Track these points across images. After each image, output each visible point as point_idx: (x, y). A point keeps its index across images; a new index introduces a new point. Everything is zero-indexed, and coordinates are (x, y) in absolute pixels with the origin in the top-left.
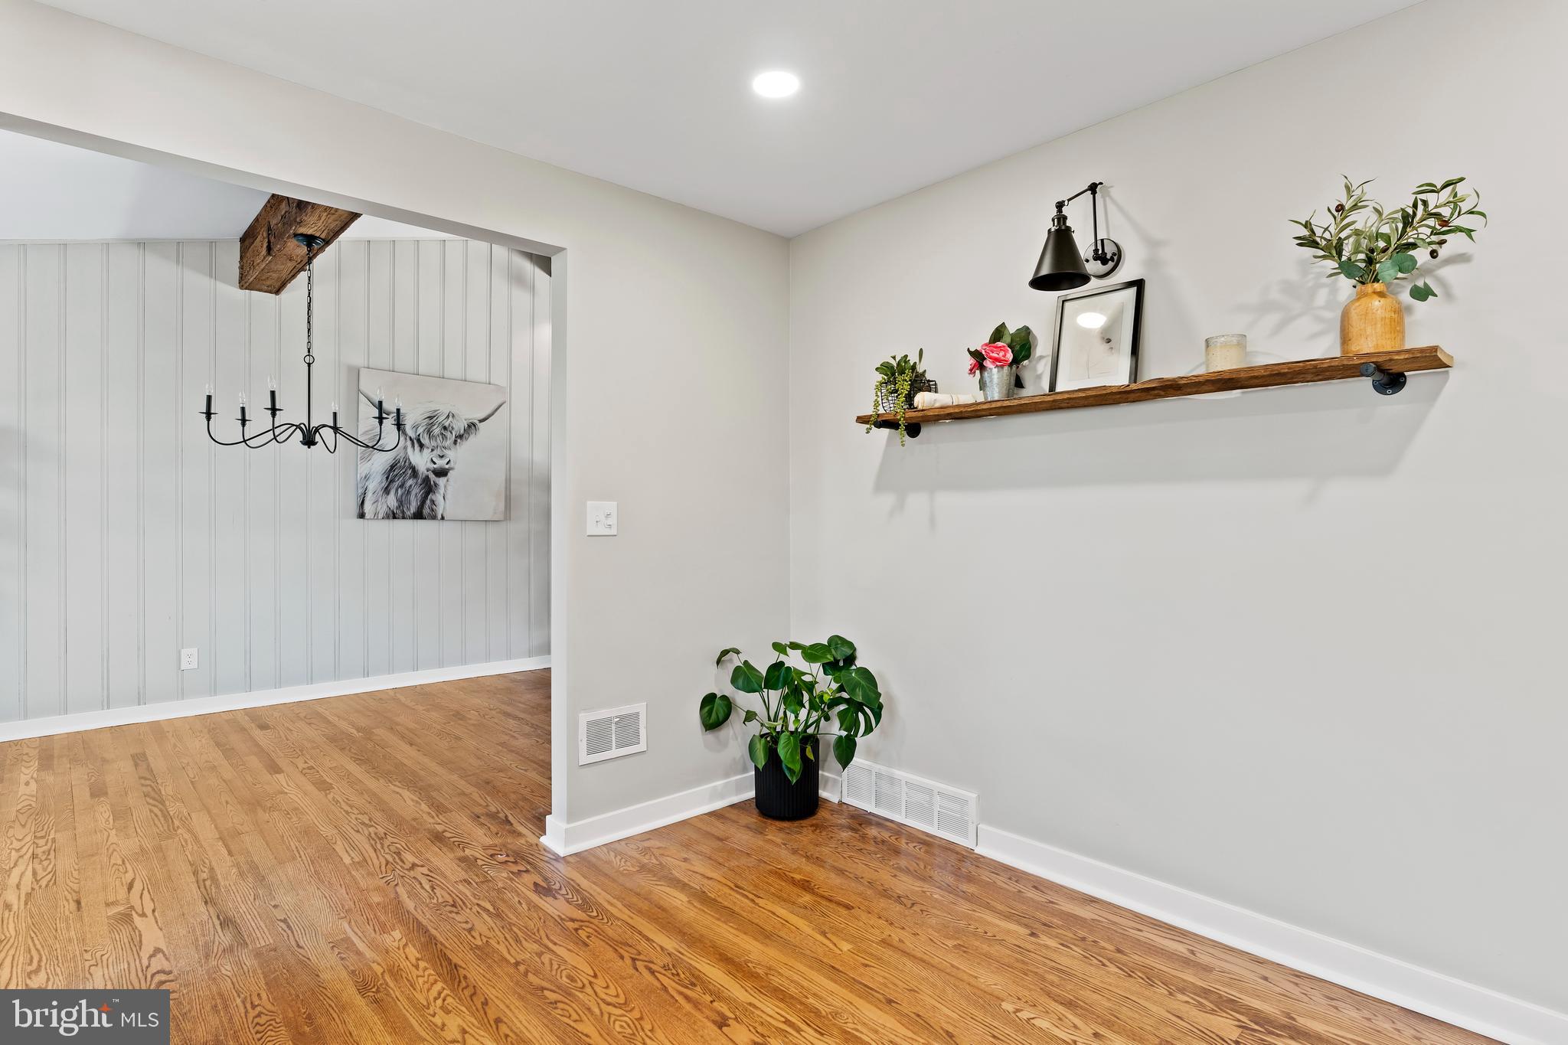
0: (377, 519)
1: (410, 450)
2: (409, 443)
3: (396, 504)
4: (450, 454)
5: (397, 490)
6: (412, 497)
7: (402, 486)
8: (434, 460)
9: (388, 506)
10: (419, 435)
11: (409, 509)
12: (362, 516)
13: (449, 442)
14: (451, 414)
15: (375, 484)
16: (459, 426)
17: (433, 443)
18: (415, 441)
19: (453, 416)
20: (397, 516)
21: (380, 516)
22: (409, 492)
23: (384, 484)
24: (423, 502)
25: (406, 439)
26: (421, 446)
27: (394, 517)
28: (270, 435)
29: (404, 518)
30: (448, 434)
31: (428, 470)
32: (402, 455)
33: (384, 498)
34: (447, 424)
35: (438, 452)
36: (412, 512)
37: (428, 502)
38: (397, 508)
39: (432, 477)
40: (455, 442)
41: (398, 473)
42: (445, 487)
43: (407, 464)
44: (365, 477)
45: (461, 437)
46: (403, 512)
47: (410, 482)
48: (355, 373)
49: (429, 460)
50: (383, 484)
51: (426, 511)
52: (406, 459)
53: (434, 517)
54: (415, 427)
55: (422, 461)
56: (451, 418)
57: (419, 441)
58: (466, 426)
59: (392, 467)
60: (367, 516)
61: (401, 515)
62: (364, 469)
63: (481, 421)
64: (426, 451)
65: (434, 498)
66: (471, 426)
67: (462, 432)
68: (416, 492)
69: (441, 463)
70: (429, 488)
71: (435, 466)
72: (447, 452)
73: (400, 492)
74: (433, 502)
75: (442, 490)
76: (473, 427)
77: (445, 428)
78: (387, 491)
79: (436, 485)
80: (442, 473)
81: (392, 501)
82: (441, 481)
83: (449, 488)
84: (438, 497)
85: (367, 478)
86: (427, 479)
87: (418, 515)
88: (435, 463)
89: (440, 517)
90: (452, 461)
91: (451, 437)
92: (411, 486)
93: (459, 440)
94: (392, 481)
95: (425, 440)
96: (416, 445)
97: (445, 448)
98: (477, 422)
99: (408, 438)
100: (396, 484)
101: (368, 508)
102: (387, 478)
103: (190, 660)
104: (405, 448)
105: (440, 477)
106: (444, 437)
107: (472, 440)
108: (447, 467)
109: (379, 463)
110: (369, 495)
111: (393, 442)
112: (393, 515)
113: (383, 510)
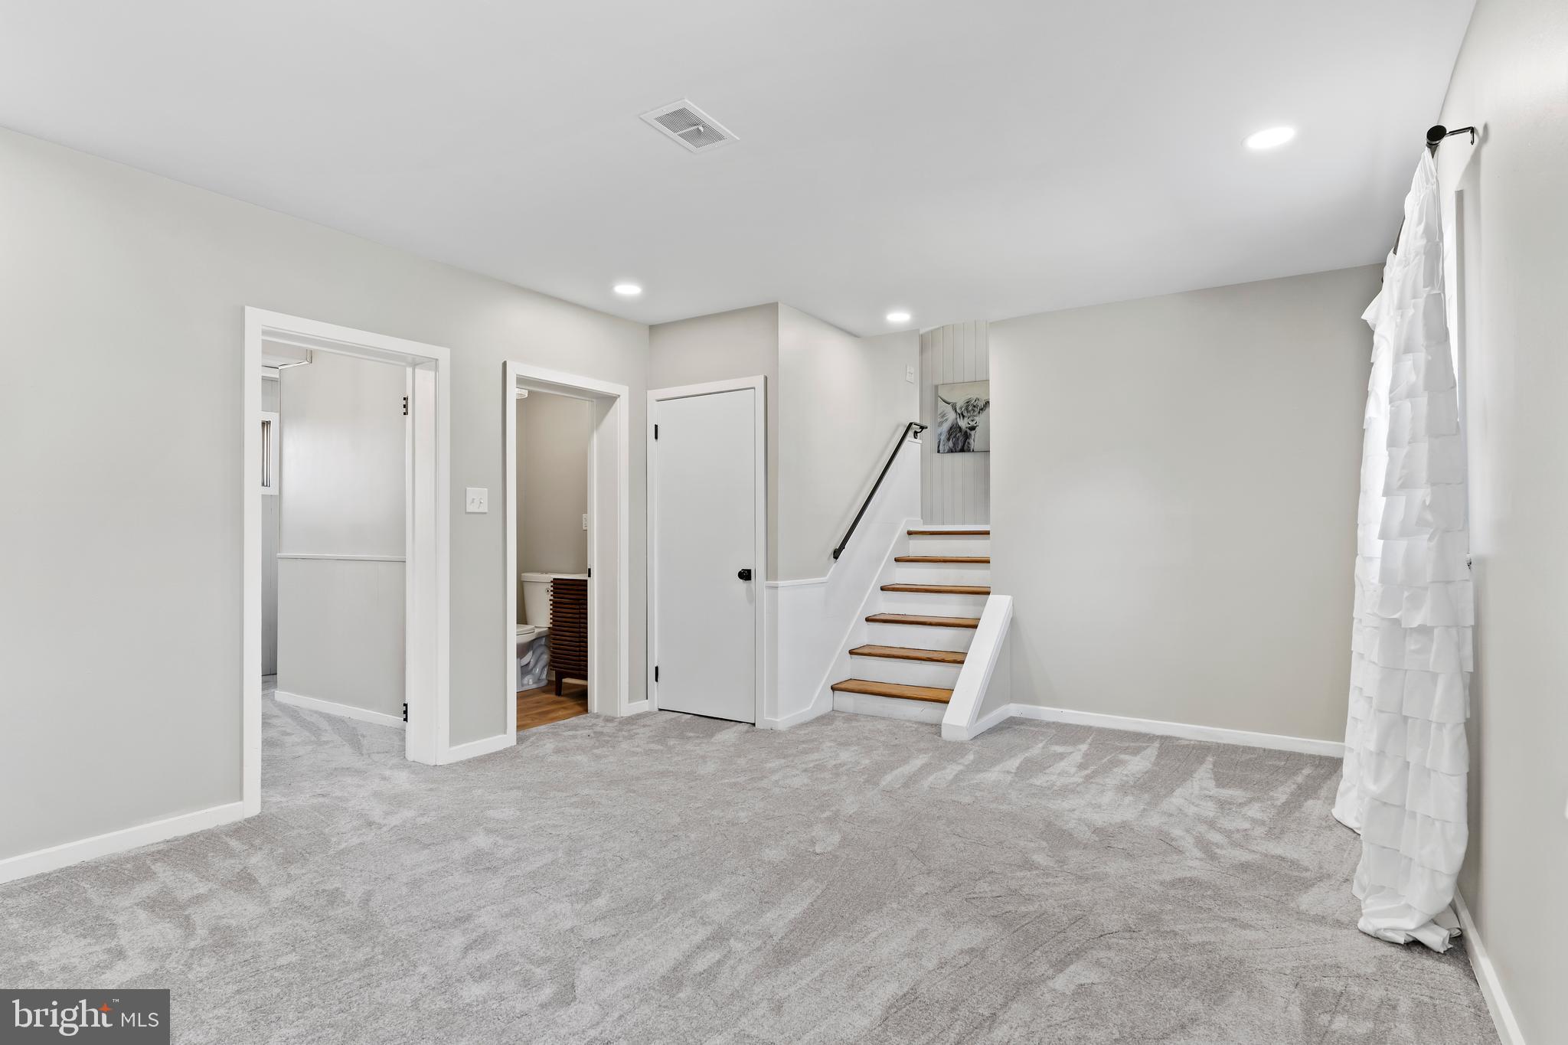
0: (945, 453)
1: (958, 419)
2: (958, 416)
3: (953, 445)
4: (977, 418)
5: (953, 439)
6: (959, 441)
7: (955, 437)
8: (969, 422)
9: (949, 446)
10: (963, 412)
13: (976, 413)
14: (977, 399)
15: (943, 437)
16: (981, 404)
17: (969, 415)
21: (946, 451)
22: (958, 439)
24: (964, 444)
26: (964, 417)
27: (952, 452)
29: (956, 452)
31: (967, 428)
32: (955, 422)
33: (948, 443)
34: (975, 404)
35: (971, 418)
36: (959, 448)
37: (967, 443)
38: (953, 447)
39: (968, 431)
40: (979, 412)
41: (954, 430)
42: (974, 435)
43: (957, 426)
45: (982, 409)
46: (956, 449)
47: (959, 434)
48: (936, 387)
49: (967, 423)
50: (947, 436)
51: (966, 448)
52: (957, 423)
53: (969, 451)
54: (961, 408)
55: (963, 424)
56: (977, 401)
57: (962, 414)
58: (985, 403)
59: (951, 428)
62: (940, 430)
64: (966, 419)
65: (969, 441)
67: (983, 407)
68: (961, 439)
69: (972, 424)
70: (967, 436)
71: (970, 425)
72: (975, 418)
74: (969, 443)
75: (973, 437)
77: (974, 406)
78: (949, 439)
79: (970, 435)
80: (973, 428)
81: (951, 444)
82: (973, 433)
83: (977, 435)
84: (971, 441)
85: (941, 434)
86: (966, 432)
87: (962, 450)
89: (971, 450)
90: (978, 422)
91: (977, 410)
92: (959, 436)
93: (981, 411)
94: (951, 434)
95: (966, 414)
96: (961, 417)
97: (975, 416)
99: (958, 414)
100: (952, 436)
101: (941, 447)
102: (949, 433)
105: (972, 431)
106: (974, 411)
107: (988, 410)
108: (975, 425)
109: (946, 427)
110: (942, 441)
111: (951, 416)
112: (951, 451)
113: (947, 449)
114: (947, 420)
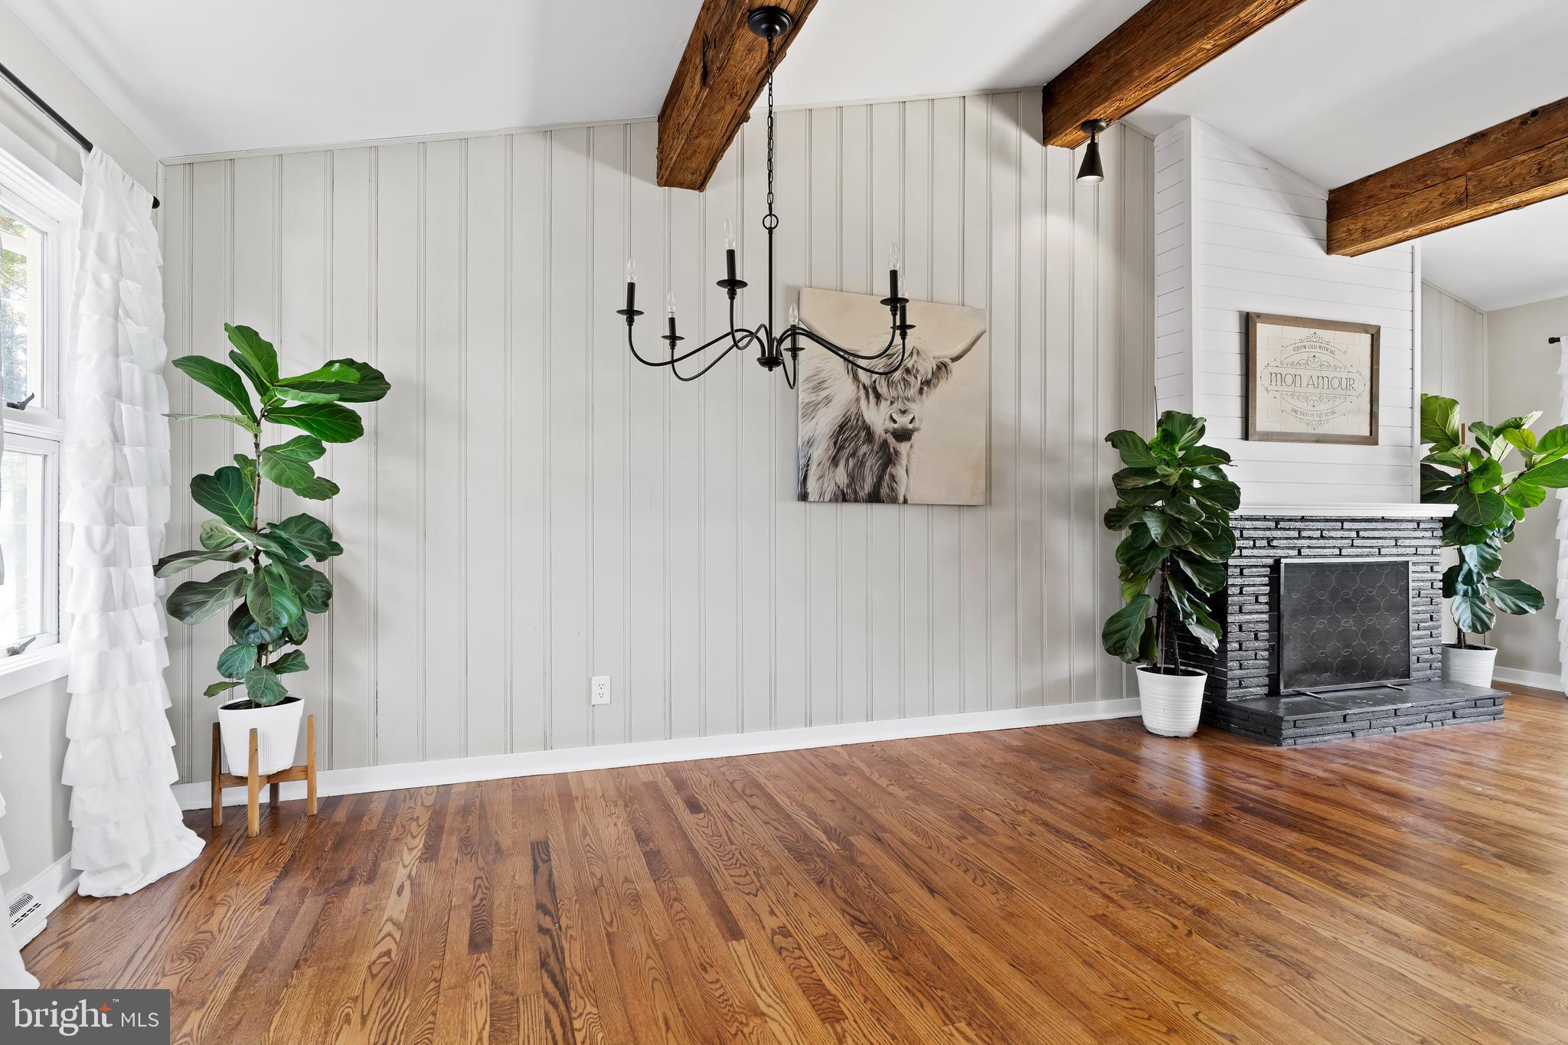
0: (823, 502)
1: (863, 402)
2: (862, 392)
3: (846, 481)
4: (915, 408)
5: (847, 461)
6: (866, 471)
7: (853, 455)
8: (895, 416)
9: (836, 484)
10: (875, 382)
11: (862, 488)
12: (804, 497)
13: (912, 392)
14: (915, 351)
15: (820, 452)
16: (926, 367)
17: (893, 393)
18: (870, 390)
19: (918, 353)
20: (848, 497)
21: (827, 497)
22: (862, 464)
23: (832, 452)
24: (880, 478)
25: (858, 387)
26: (878, 396)
27: (845, 500)
28: (729, 341)
29: (856, 501)
30: (912, 379)
31: (886, 432)
32: (854, 410)
33: (831, 471)
34: (910, 365)
35: (899, 405)
36: (866, 492)
37: (887, 477)
38: (848, 486)
39: (891, 440)
40: (921, 391)
41: (848, 434)
42: (908, 456)
43: (860, 423)
44: (808, 442)
45: (927, 383)
46: (855, 492)
47: (864, 449)
48: (795, 294)
49: (888, 416)
50: (830, 452)
51: (884, 491)
52: (859, 416)
53: (893, 500)
55: (878, 418)
56: (915, 356)
57: (875, 389)
58: (935, 367)
59: (842, 427)
60: (811, 498)
61: (853, 496)
62: (805, 431)
63: (954, 359)
64: (884, 404)
65: (894, 472)
66: (942, 368)
67: (930, 375)
68: (872, 464)
69: (903, 421)
70: (888, 458)
71: (896, 426)
72: (911, 405)
73: (851, 463)
74: (893, 478)
75: (904, 461)
76: (943, 369)
77: (908, 371)
78: (835, 461)
79: (897, 453)
80: (903, 435)
81: (841, 476)
82: (903, 447)
83: (914, 457)
84: (899, 471)
85: (810, 443)
86: (885, 441)
87: (874, 498)
88: (895, 422)
89: (901, 499)
90: (916, 418)
91: (915, 384)
92: (865, 454)
93: (925, 388)
94: (841, 448)
95: (883, 389)
96: (872, 396)
97: (908, 400)
98: (948, 361)
99: (861, 386)
100: (846, 452)
101: (812, 486)
102: (835, 443)
103: (601, 691)
104: (858, 400)
105: (902, 442)
106: (906, 384)
107: (944, 388)
108: (910, 426)
109: (826, 422)
110: (813, 467)
111: (843, 390)
112: (842, 497)
113: (830, 490)
114: (828, 400)
